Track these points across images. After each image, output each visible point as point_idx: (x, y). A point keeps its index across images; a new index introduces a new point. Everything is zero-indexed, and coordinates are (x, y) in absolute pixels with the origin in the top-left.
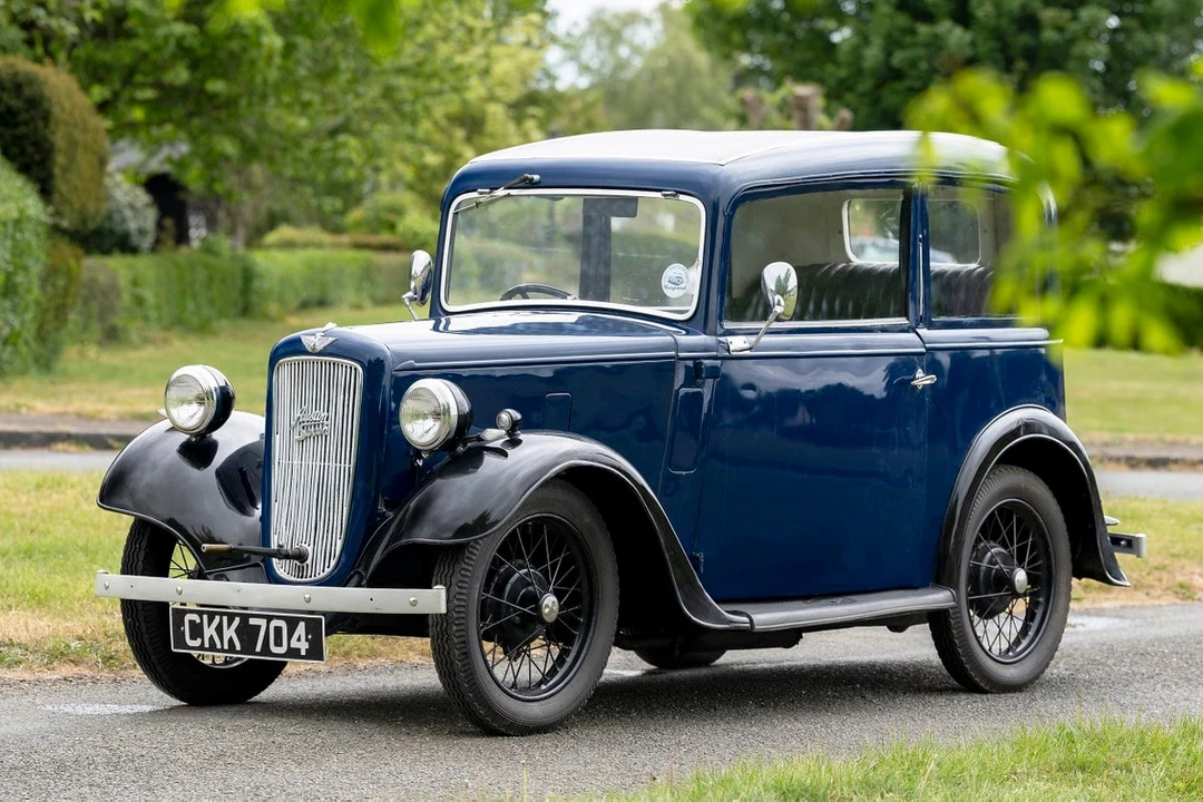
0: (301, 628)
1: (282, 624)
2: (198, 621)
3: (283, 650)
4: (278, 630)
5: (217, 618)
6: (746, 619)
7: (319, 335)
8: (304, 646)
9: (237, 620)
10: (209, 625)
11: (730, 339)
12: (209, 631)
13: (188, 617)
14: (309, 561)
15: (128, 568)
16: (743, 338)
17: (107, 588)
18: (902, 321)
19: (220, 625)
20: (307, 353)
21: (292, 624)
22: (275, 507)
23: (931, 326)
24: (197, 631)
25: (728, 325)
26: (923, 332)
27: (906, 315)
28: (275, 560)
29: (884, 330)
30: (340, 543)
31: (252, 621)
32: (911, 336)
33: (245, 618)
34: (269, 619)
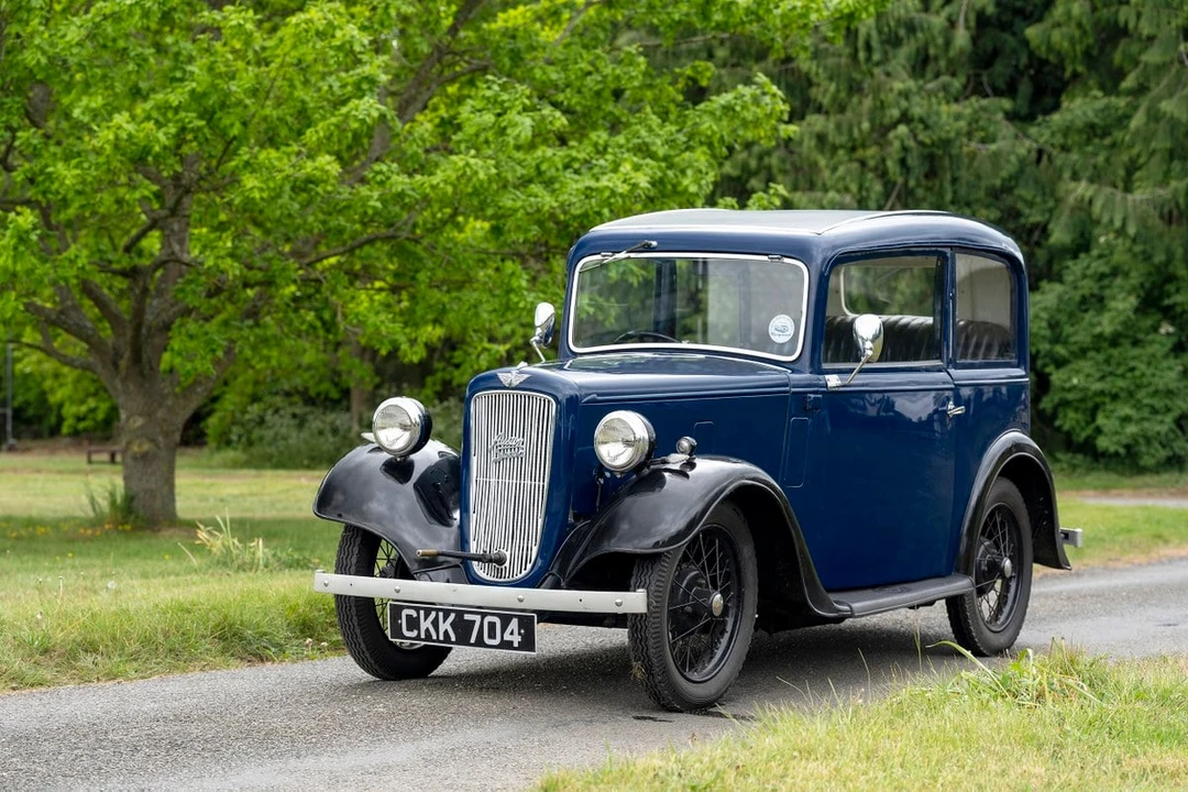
0: (514, 624)
1: (497, 620)
2: (415, 615)
3: (496, 642)
4: (492, 626)
5: (433, 614)
6: (847, 608)
7: (514, 372)
8: (516, 639)
9: (453, 616)
10: (425, 619)
11: (827, 377)
12: (425, 624)
13: (405, 612)
14: (507, 564)
15: (342, 568)
16: (836, 376)
17: (326, 585)
18: (938, 363)
19: (437, 617)
20: (505, 388)
21: (506, 620)
22: (473, 517)
23: (957, 367)
24: (413, 623)
25: (826, 366)
26: (952, 371)
27: (940, 358)
28: (475, 563)
29: (927, 370)
30: (535, 549)
31: (467, 617)
32: (943, 375)
33: (460, 614)
34: (484, 615)
